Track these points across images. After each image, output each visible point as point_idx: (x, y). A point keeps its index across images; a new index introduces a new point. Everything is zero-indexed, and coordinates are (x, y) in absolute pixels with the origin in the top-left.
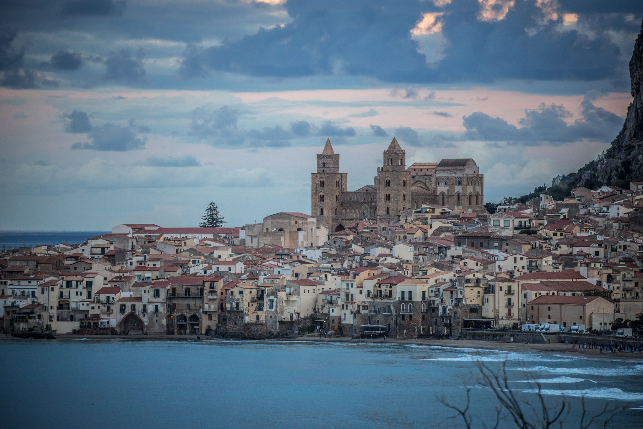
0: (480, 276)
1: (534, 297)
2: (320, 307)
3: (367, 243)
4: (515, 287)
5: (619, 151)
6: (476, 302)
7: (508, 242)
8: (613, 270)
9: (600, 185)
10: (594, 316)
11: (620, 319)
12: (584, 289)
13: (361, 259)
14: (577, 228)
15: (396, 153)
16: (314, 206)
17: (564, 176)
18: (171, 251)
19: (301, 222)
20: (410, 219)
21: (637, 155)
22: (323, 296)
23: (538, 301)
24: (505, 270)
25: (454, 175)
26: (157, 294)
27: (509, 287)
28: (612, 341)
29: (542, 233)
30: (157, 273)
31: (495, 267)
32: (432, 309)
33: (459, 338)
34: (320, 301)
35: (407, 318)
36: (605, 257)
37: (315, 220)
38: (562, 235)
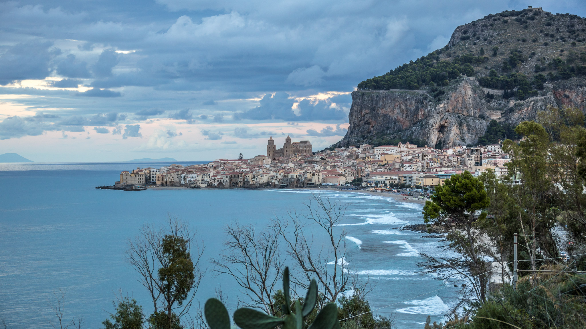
0: (311, 171)
1: (325, 176)
2: (270, 180)
3: (282, 163)
4: (320, 174)
5: (347, 138)
6: (310, 178)
7: (318, 162)
8: (345, 169)
9: (342, 147)
10: (340, 181)
11: (347, 182)
12: (338, 174)
13: (280, 167)
14: (336, 158)
15: (289, 139)
16: (267, 153)
17: (332, 145)
18: (230, 166)
19: (264, 158)
20: (293, 156)
23: (326, 178)
24: (317, 169)
25: (304, 145)
26: (227, 177)
28: (345, 187)
29: (327, 160)
30: (227, 172)
31: (315, 169)
32: (299, 180)
33: (306, 187)
34: (269, 178)
35: (292, 182)
36: (343, 166)
37: (268, 157)
38: (332, 160)
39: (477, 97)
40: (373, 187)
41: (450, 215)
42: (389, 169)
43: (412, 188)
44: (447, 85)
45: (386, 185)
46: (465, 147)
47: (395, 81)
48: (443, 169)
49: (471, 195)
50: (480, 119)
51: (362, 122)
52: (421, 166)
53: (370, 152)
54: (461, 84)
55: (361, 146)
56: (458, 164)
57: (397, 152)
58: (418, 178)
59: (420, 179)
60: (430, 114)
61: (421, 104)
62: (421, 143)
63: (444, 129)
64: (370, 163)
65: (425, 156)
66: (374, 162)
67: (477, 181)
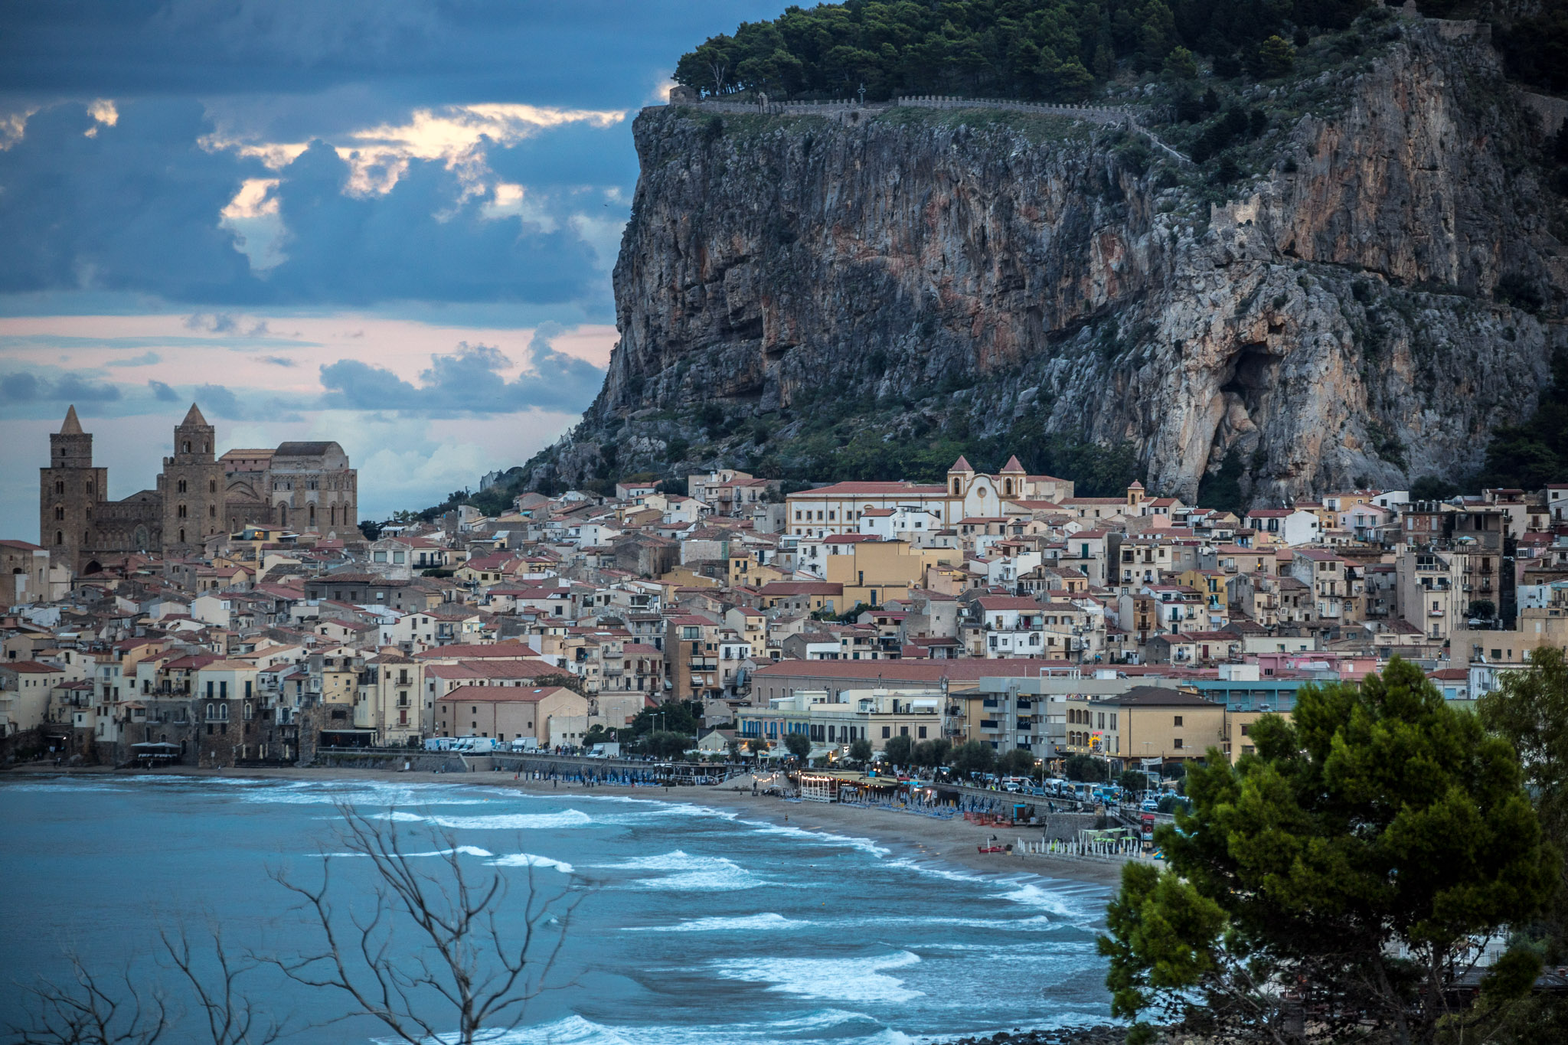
0: (350, 652)
1: (447, 690)
2: (56, 711)
3: (144, 594)
4: (414, 671)
5: (598, 427)
6: (343, 699)
7: (402, 591)
8: (587, 640)
9: (564, 488)
10: (552, 722)
11: (599, 727)
12: (535, 674)
13: (133, 624)
14: (524, 566)
15: (197, 432)
16: (45, 528)
17: (500, 473)
19: (20, 557)
20: (224, 550)
21: (628, 436)
22: (62, 692)
23: (455, 697)
24: (395, 641)
25: (303, 471)
27: (404, 673)
28: (584, 765)
29: (462, 574)
31: (377, 636)
32: (263, 713)
33: (313, 765)
34: (56, 700)
35: (217, 730)
36: (573, 618)
37: (46, 553)
38: (497, 577)
39: (1483, 156)
40: (774, 764)
41: (1285, 963)
42: (888, 644)
43: (1039, 776)
44: (1284, 69)
45: (862, 751)
46: (1400, 497)
47: (933, 37)
48: (1254, 644)
49: (1434, 828)
50: (1505, 305)
51: (705, 315)
52: (1098, 621)
53: (758, 524)
54: (1376, 63)
55: (694, 481)
56: (1351, 616)
57: (938, 524)
58: (1083, 706)
59: (1095, 712)
60: (1165, 268)
61: (1109, 201)
62: (1099, 467)
63: (1257, 374)
64: (756, 604)
65: (1129, 557)
66: (786, 591)
67: (1471, 732)
